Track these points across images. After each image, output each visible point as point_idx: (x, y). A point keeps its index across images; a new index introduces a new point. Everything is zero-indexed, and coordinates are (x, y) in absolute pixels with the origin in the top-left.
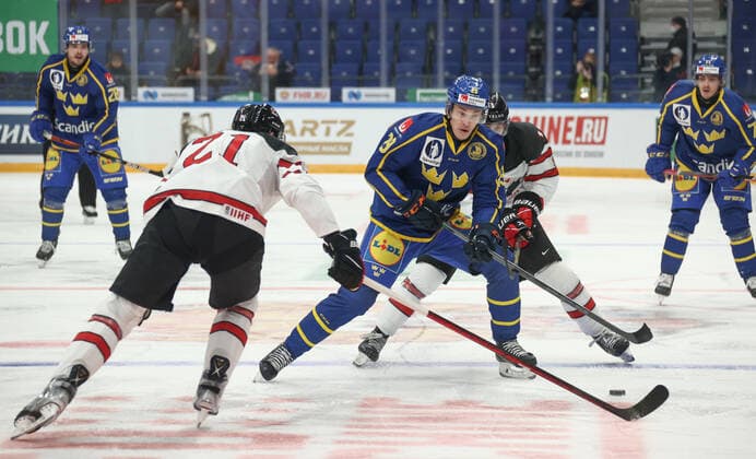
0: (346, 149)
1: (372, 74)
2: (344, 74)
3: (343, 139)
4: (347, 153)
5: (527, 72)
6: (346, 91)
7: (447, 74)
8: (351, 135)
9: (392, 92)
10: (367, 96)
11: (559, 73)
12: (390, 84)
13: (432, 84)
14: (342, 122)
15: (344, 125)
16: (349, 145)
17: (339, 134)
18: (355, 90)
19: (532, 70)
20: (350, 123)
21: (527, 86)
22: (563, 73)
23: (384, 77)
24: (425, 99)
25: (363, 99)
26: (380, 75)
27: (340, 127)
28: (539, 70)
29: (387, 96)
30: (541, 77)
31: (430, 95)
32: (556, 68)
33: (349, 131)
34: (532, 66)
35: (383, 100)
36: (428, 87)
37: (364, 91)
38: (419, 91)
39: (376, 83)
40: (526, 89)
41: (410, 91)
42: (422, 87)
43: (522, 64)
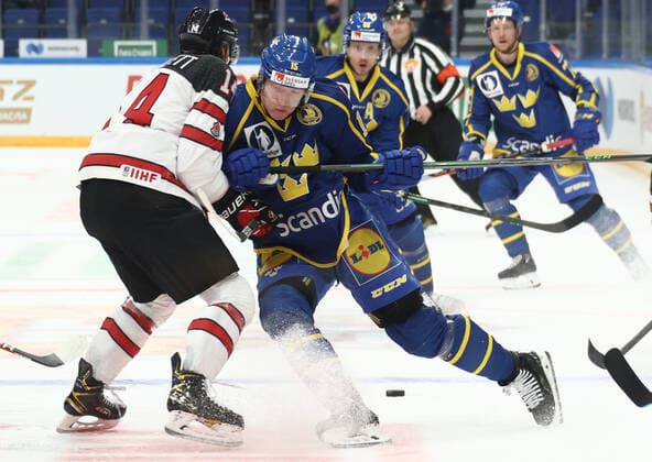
0: (24, 116)
1: (57, 22)
2: (21, 21)
3: (20, 103)
4: (27, 121)
5: (252, 20)
6: (23, 44)
7: (152, 21)
8: (30, 98)
9: (82, 44)
10: (50, 49)
11: (291, 20)
12: (79, 36)
13: (133, 34)
14: (19, 82)
15: (22, 87)
16: (28, 111)
17: (16, 97)
18: (36, 42)
19: (259, 16)
20: (30, 84)
21: (252, 37)
22: (297, 21)
23: (72, 26)
24: (125, 53)
25: (46, 54)
26: (66, 24)
27: (17, 88)
28: (267, 16)
29: (76, 49)
30: (270, 25)
31: (131, 48)
32: (288, 15)
33: (27, 94)
34: (257, 12)
35: (71, 54)
36: (128, 38)
37: (47, 43)
38: (117, 44)
39: (61, 33)
40: (250, 42)
41: (105, 43)
42: (120, 38)
43: (245, 9)
